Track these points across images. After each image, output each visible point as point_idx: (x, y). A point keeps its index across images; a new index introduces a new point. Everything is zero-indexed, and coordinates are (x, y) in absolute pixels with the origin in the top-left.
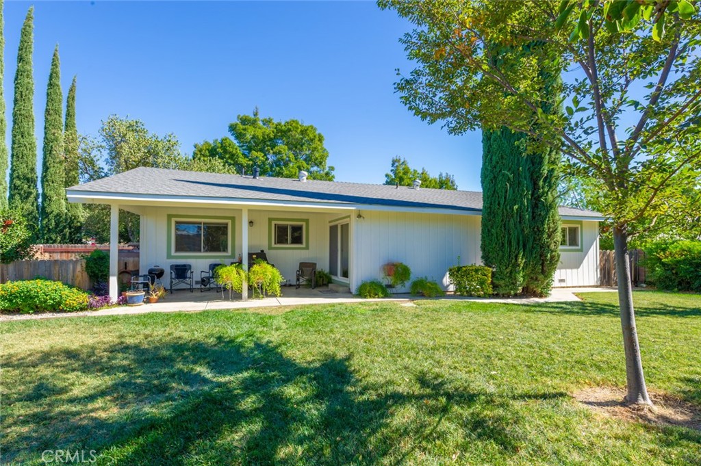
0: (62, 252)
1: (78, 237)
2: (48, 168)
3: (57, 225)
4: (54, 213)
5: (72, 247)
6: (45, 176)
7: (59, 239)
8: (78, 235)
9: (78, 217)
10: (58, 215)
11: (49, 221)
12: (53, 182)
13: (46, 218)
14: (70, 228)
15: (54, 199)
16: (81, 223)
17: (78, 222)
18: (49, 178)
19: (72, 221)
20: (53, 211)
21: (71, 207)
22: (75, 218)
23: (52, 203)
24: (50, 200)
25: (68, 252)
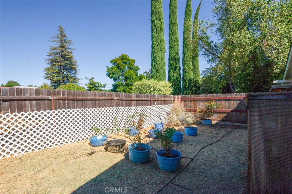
0: (191, 101)
1: (199, 92)
2: (185, 54)
3: (189, 85)
4: (188, 79)
5: (197, 97)
6: (184, 59)
7: (190, 93)
8: (199, 91)
9: (199, 81)
10: (190, 80)
11: (186, 84)
12: (187, 62)
13: (184, 82)
14: (195, 88)
15: (187, 71)
16: (200, 85)
17: (199, 84)
18: (185, 60)
19: (196, 84)
20: (187, 78)
21: (195, 76)
22: (197, 82)
23: (187, 73)
24: (186, 72)
25: (195, 101)
